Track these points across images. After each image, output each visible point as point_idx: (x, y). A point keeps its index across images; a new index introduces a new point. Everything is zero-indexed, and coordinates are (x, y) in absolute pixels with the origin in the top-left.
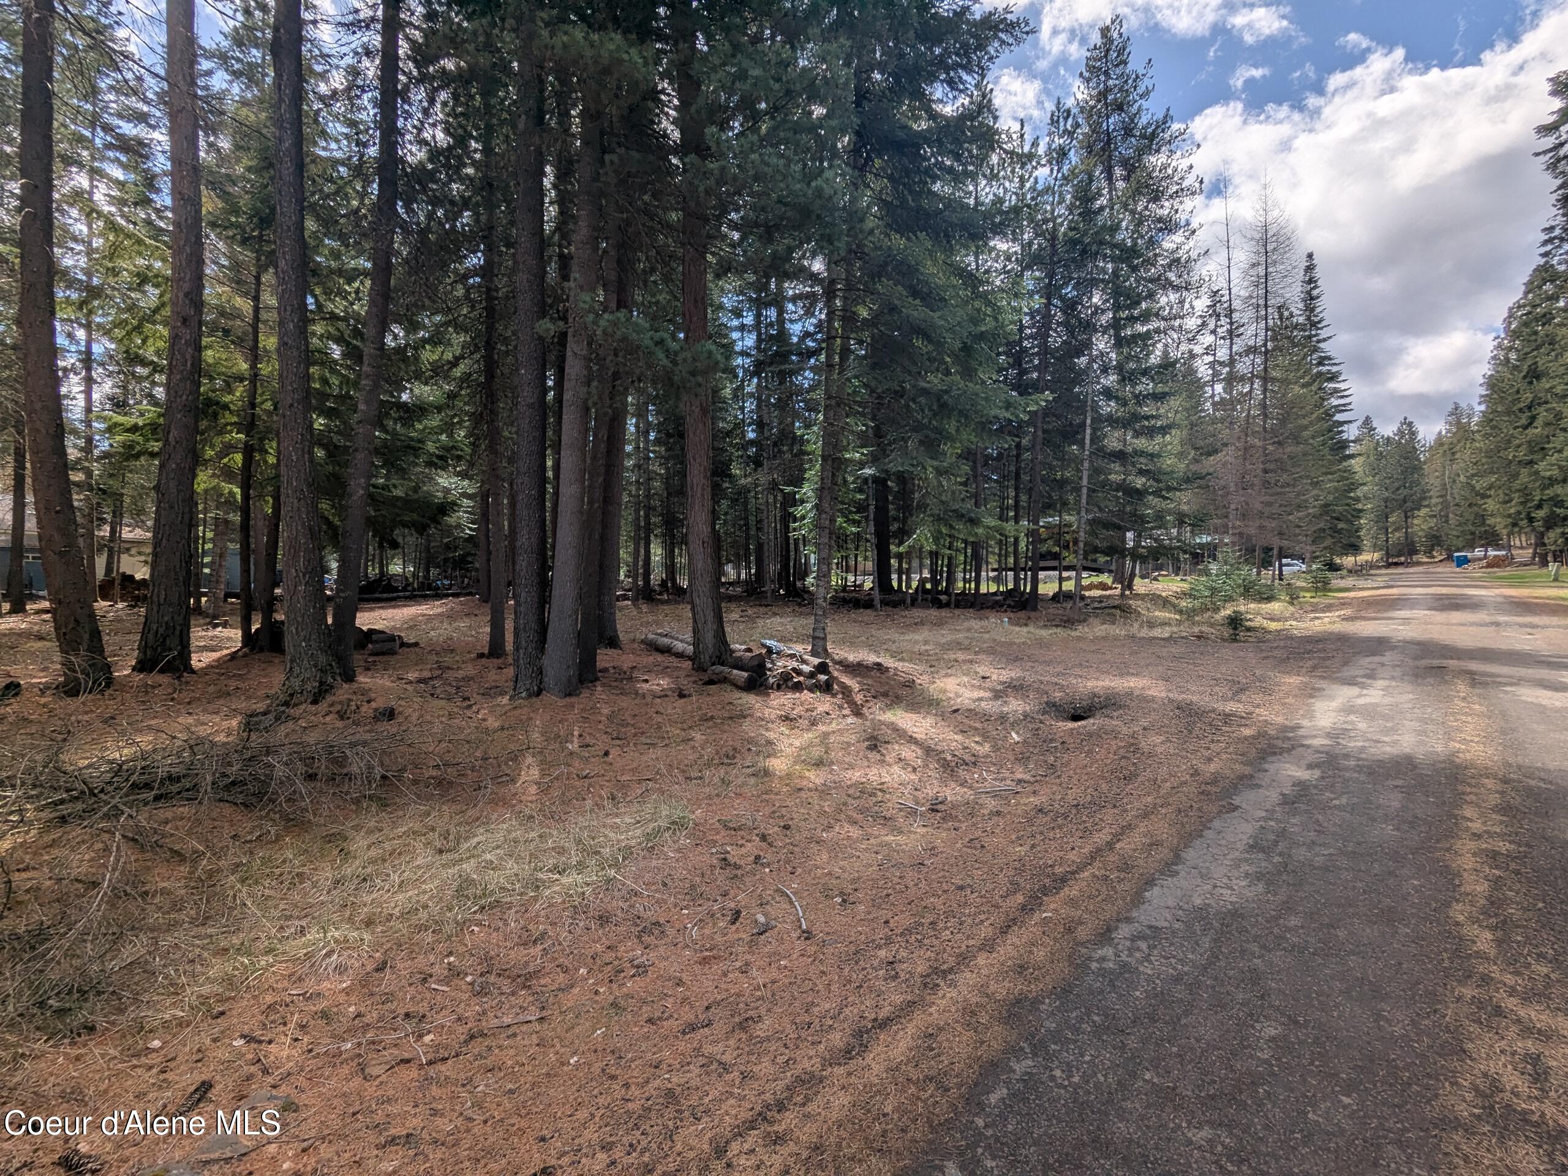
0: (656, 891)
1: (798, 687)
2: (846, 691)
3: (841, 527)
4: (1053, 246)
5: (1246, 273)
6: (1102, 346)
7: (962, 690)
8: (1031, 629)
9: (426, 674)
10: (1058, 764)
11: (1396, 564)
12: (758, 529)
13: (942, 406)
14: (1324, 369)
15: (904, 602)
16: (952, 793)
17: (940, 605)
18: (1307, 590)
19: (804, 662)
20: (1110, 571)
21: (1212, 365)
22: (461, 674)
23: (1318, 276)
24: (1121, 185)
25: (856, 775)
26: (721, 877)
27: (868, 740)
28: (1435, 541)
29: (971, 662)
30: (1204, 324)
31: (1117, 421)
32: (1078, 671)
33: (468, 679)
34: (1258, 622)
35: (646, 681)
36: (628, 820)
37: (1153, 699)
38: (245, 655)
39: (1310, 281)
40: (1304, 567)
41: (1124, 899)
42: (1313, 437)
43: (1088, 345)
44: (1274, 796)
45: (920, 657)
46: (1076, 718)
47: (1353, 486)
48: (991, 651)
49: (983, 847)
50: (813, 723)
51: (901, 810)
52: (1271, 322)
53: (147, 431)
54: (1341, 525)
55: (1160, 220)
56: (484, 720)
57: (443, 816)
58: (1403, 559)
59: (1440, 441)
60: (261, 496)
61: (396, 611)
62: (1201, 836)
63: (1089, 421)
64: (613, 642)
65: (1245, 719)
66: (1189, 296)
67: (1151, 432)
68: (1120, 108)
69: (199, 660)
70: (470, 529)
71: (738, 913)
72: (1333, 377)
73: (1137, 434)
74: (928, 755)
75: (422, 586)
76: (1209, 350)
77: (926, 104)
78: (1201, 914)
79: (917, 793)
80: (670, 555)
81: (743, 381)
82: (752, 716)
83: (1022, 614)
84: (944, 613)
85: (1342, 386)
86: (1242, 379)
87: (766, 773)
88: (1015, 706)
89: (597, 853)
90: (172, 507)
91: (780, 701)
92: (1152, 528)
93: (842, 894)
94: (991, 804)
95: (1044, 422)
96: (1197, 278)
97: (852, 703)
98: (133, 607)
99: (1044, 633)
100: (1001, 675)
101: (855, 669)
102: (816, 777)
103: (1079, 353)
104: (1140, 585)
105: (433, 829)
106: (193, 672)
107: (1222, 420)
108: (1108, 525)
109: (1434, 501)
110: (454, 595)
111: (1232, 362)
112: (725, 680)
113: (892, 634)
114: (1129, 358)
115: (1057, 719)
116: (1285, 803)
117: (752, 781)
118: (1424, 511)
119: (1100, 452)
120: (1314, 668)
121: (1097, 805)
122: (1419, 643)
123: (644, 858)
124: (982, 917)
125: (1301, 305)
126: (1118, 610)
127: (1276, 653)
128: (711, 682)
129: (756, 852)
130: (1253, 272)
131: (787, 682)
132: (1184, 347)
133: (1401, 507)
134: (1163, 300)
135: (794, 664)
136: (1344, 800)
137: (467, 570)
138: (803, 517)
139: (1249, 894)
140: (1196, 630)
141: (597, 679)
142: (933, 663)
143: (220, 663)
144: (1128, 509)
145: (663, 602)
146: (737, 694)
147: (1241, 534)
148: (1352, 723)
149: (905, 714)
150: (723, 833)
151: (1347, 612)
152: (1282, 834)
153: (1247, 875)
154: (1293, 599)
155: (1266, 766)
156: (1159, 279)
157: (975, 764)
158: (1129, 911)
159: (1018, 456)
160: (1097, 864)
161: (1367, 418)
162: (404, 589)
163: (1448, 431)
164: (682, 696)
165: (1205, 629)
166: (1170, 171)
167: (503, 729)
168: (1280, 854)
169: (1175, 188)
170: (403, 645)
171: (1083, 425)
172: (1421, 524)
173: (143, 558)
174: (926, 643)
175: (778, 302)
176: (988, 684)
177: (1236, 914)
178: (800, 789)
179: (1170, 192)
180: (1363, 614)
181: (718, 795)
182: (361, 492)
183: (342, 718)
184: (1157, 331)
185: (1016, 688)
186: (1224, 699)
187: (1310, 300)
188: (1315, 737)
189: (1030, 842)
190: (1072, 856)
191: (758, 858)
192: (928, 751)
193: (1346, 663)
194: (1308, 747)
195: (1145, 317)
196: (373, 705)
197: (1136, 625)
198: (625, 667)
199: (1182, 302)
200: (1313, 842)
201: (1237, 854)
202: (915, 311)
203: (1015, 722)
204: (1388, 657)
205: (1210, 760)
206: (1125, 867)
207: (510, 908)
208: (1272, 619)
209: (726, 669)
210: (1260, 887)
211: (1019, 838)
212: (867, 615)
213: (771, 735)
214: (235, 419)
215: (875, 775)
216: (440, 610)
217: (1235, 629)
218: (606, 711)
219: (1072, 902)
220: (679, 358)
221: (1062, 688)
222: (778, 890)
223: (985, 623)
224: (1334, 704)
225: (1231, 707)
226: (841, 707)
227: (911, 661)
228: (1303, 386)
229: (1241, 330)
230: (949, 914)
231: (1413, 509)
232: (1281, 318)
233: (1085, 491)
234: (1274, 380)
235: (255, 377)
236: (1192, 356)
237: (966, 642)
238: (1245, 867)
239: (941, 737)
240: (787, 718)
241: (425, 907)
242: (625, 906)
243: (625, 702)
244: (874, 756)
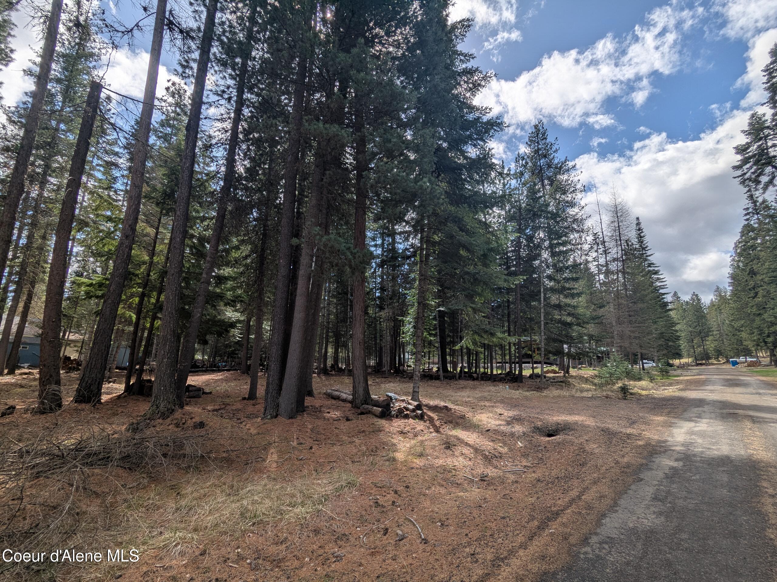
0: (343, 517)
1: (407, 417)
2: (431, 420)
3: (426, 337)
4: (520, 212)
5: (609, 225)
6: (545, 256)
7: (490, 420)
8: (520, 391)
9: (217, 407)
10: (544, 458)
11: (701, 364)
12: (381, 340)
13: (476, 280)
14: (651, 269)
15: (455, 376)
16: (491, 472)
17: (474, 379)
18: (658, 376)
19: (409, 404)
20: (557, 365)
21: (598, 266)
22: (234, 408)
23: (642, 227)
24: (548, 187)
25: (440, 462)
26: (376, 512)
27: (445, 444)
28: (719, 353)
29: (493, 407)
30: (592, 247)
31: (555, 290)
32: (547, 412)
33: (238, 410)
34: (636, 390)
35: (329, 413)
36: (325, 481)
37: (589, 426)
38: (125, 397)
39: (639, 230)
40: (654, 365)
41: (591, 523)
42: (651, 300)
43: (539, 255)
44: (661, 474)
45: (466, 404)
46: (550, 435)
47: (674, 324)
48: (502, 402)
49: (511, 498)
50: (416, 436)
51: (465, 480)
52: (623, 247)
53: (97, 286)
54: (670, 343)
55: (567, 202)
56: (249, 429)
57: (229, 478)
58: (704, 362)
59: (712, 304)
60: (145, 318)
61: (198, 377)
62: (626, 493)
63: (542, 290)
64: (310, 393)
65: (639, 437)
66: (584, 236)
67: (573, 296)
68: (545, 156)
69: (104, 398)
70: (239, 337)
71: (387, 530)
72: (656, 273)
73: (566, 297)
74: (476, 452)
75: (211, 366)
76: (595, 259)
77: (463, 153)
78: (634, 531)
79: (473, 471)
80: (336, 352)
81: (375, 269)
82: (384, 431)
83: (514, 384)
84: (476, 382)
85: (661, 277)
86: (612, 273)
87: (394, 459)
88: (518, 429)
89: (311, 497)
90: (106, 321)
91: (398, 424)
92: (577, 343)
93: (440, 521)
94: (512, 477)
95: (521, 290)
96: (586, 227)
97: (434, 426)
98: (67, 372)
99: (528, 394)
100: (509, 413)
101: (435, 409)
102: (419, 462)
103: (535, 259)
104: (572, 372)
105: (225, 484)
106: (101, 403)
107: (605, 291)
108: (555, 340)
109: (715, 333)
110: (227, 370)
111: (607, 265)
112: (369, 412)
113: (450, 392)
114: (559, 261)
115: (540, 436)
116: (667, 478)
117: (387, 463)
118: (710, 338)
119: (548, 305)
120: (669, 413)
121: (568, 478)
122: (721, 402)
123: (335, 500)
124: (518, 532)
125: (636, 240)
126: (563, 383)
127: (647, 405)
128: (362, 413)
129: (393, 499)
130: (612, 225)
131: (401, 414)
132: (583, 257)
133: (699, 335)
134: (572, 237)
135: (403, 405)
136: (698, 477)
137: (235, 358)
138: (408, 332)
139: (657, 521)
140: (605, 393)
141: (304, 411)
142: (474, 407)
143: (112, 401)
144: (564, 333)
145: (332, 375)
146: (376, 420)
147: (621, 347)
148: (694, 439)
149: (462, 432)
150: (375, 489)
151: (681, 386)
152: (669, 492)
153: (654, 512)
154: (652, 379)
155: (654, 459)
156: (569, 227)
157: (501, 457)
158: (595, 529)
159: (508, 306)
160: (573, 506)
161: (675, 292)
162: (202, 367)
163: (716, 299)
164: (348, 420)
165: (609, 393)
166: (570, 182)
167: (259, 434)
168: (670, 503)
169: (573, 189)
170: (204, 393)
171: (540, 291)
172: (710, 345)
173: (76, 349)
174: (469, 397)
175: (392, 234)
176: (502, 417)
177: (652, 532)
178: (412, 468)
179: (571, 190)
180: (689, 387)
181: (370, 470)
182: (199, 315)
183: (177, 427)
184: (571, 250)
185: (517, 420)
186: (626, 427)
187: (640, 238)
188: (676, 446)
189: (536, 496)
190: (559, 502)
191: (394, 502)
192: (476, 450)
193: (685, 411)
194: (674, 450)
195: (564, 244)
196: (194, 420)
197: (574, 391)
198: (317, 405)
199: (581, 237)
200: (686, 497)
201: (647, 502)
202: (463, 238)
203: (519, 436)
204: (706, 408)
205: (623, 456)
206: (589, 507)
207: (268, 524)
208: (643, 390)
209: (370, 407)
210: (663, 519)
211: (529, 494)
212: (437, 383)
213: (395, 441)
214: (140, 281)
215: (450, 462)
216: (221, 377)
217: (625, 393)
218: (310, 427)
219: (564, 525)
220: (357, 256)
221: (541, 420)
222: (406, 519)
223: (497, 388)
224: (683, 430)
225: (629, 431)
226: (429, 428)
227: (462, 405)
228: (643, 276)
229: (610, 250)
230: (500, 531)
231: (705, 337)
232: (628, 245)
233: (542, 323)
234: (628, 273)
235: (151, 263)
236: (587, 262)
237: (489, 397)
238: (652, 509)
239: (482, 443)
240: (402, 433)
241: (224, 523)
242: (328, 525)
243: (320, 423)
244: (448, 452)
